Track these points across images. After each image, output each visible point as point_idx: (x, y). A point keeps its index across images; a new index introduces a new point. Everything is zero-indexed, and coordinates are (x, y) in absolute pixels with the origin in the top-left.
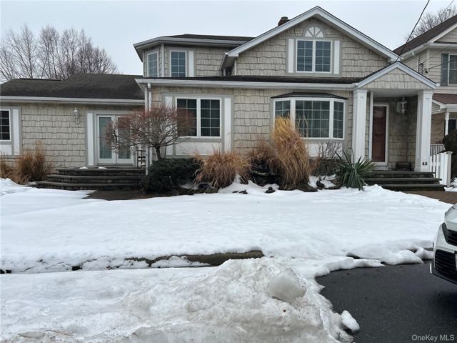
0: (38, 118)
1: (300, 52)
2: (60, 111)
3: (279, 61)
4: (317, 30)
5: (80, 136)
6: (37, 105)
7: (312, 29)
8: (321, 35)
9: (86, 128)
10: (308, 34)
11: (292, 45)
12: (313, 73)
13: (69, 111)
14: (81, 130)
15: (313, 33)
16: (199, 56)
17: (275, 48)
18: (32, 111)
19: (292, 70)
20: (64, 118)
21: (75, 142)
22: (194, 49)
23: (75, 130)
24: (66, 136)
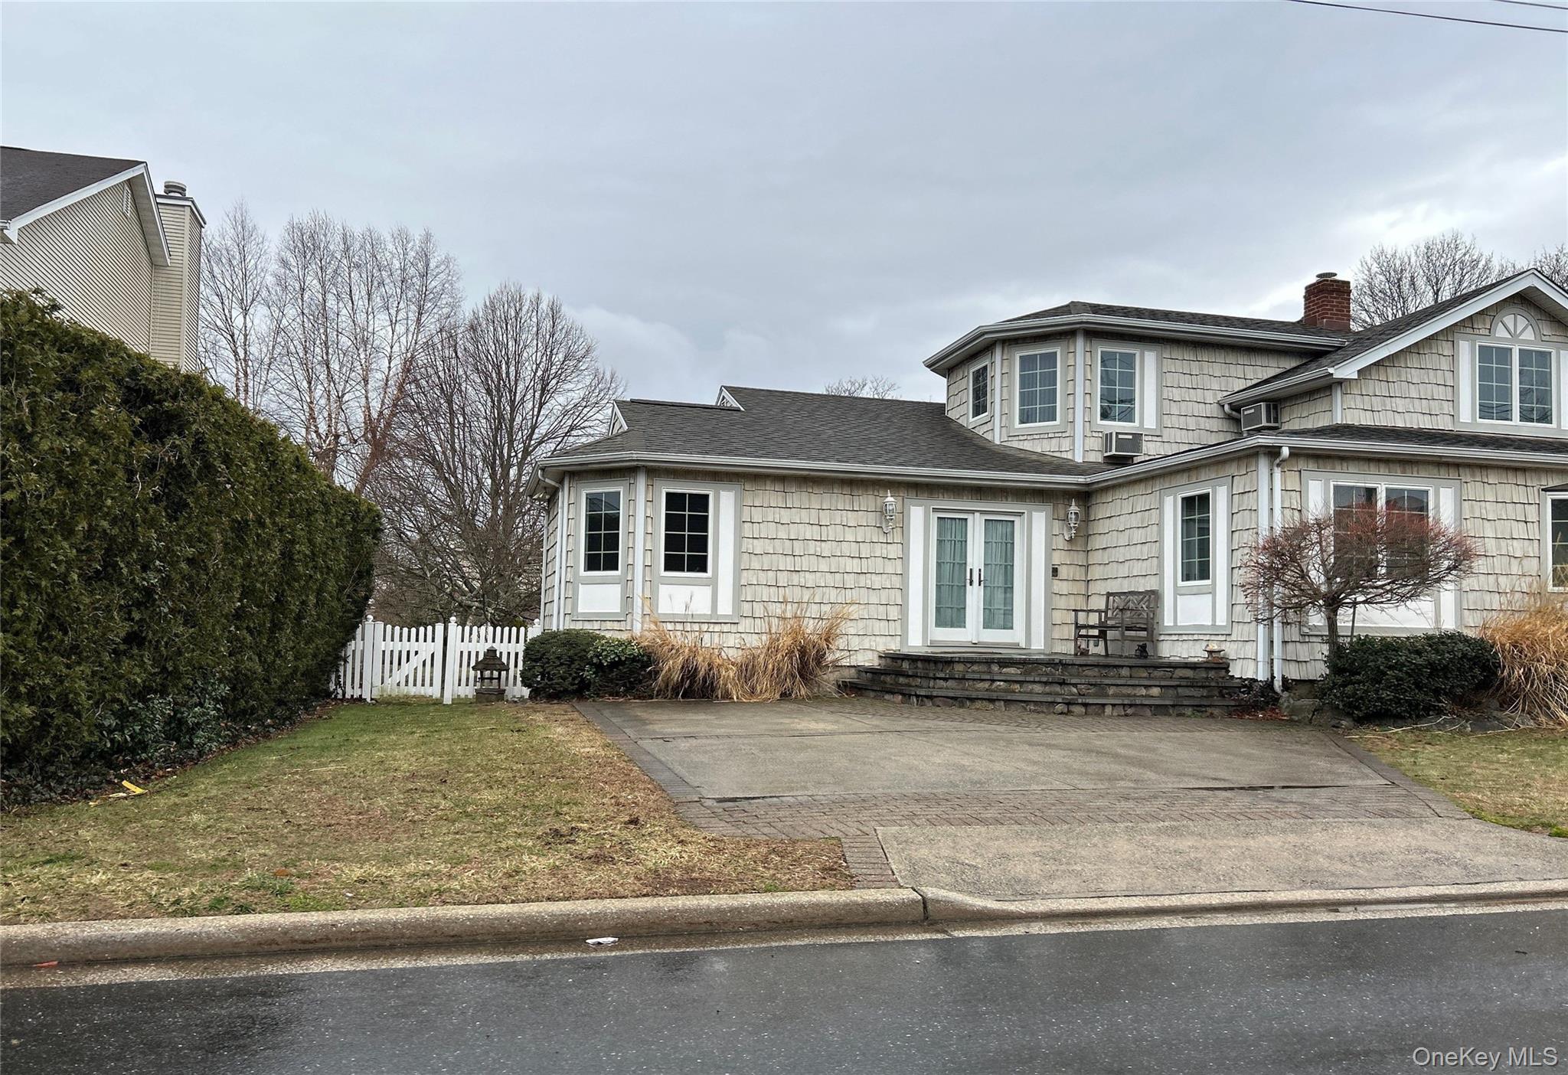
0: (785, 516)
1: (1485, 374)
2: (838, 500)
3: (1440, 392)
4: (1522, 322)
5: (890, 568)
6: (783, 479)
7: (1509, 320)
8: (1529, 335)
9: (905, 545)
10: (1501, 332)
11: (1466, 354)
12: (1515, 426)
13: (867, 501)
14: (894, 551)
15: (1512, 329)
16: (1169, 365)
17: (1429, 361)
18: (770, 496)
19: (1467, 417)
20: (852, 519)
21: (877, 581)
22: (1159, 347)
23: (878, 550)
24: (853, 565)
